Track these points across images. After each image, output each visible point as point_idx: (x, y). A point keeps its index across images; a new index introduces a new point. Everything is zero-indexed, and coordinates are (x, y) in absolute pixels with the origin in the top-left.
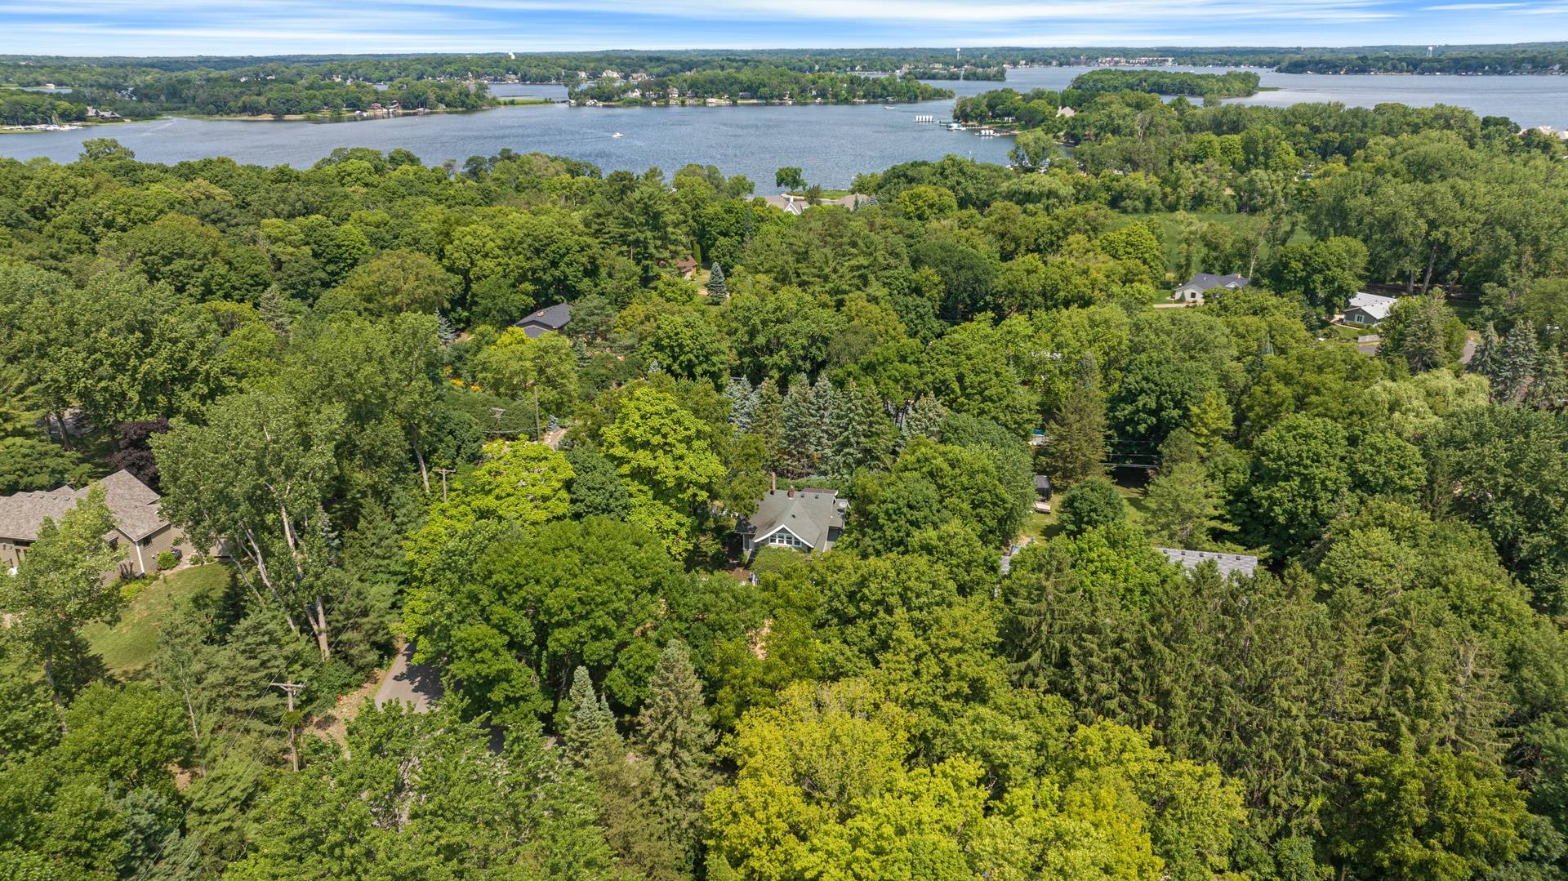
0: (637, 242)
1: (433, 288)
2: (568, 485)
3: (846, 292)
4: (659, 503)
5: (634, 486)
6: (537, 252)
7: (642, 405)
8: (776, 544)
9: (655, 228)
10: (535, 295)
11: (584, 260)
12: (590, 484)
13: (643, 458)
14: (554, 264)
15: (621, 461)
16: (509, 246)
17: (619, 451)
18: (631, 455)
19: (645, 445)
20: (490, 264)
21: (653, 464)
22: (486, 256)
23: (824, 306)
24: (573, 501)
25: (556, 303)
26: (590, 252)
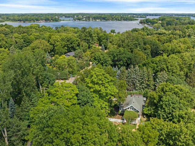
0: (88, 40)
1: (47, 47)
2: (77, 95)
3: (133, 49)
4: (100, 99)
5: (94, 95)
6: (68, 41)
7: (96, 73)
8: (129, 110)
9: (91, 37)
10: (67, 50)
11: (77, 43)
12: (83, 95)
13: (97, 87)
14: (71, 44)
15: (90, 88)
16: (63, 40)
17: (90, 85)
18: (93, 86)
19: (97, 83)
20: (58, 43)
21: (100, 89)
22: (58, 42)
23: (129, 51)
24: (78, 100)
25: (72, 51)
26: (78, 42)
